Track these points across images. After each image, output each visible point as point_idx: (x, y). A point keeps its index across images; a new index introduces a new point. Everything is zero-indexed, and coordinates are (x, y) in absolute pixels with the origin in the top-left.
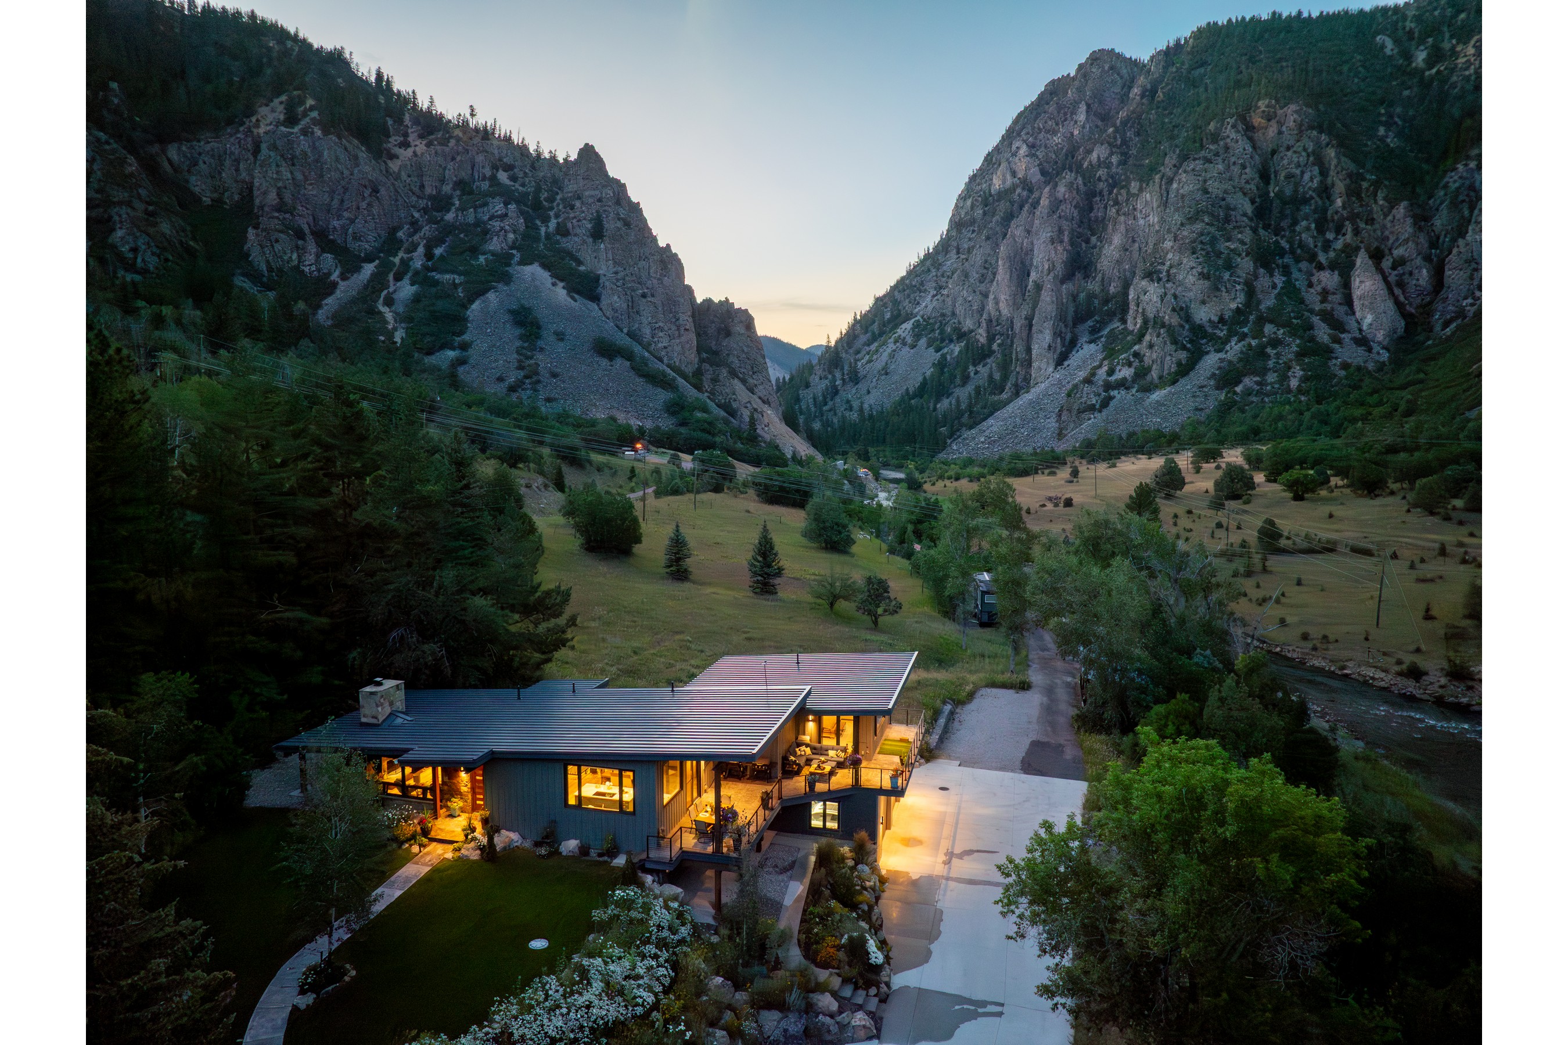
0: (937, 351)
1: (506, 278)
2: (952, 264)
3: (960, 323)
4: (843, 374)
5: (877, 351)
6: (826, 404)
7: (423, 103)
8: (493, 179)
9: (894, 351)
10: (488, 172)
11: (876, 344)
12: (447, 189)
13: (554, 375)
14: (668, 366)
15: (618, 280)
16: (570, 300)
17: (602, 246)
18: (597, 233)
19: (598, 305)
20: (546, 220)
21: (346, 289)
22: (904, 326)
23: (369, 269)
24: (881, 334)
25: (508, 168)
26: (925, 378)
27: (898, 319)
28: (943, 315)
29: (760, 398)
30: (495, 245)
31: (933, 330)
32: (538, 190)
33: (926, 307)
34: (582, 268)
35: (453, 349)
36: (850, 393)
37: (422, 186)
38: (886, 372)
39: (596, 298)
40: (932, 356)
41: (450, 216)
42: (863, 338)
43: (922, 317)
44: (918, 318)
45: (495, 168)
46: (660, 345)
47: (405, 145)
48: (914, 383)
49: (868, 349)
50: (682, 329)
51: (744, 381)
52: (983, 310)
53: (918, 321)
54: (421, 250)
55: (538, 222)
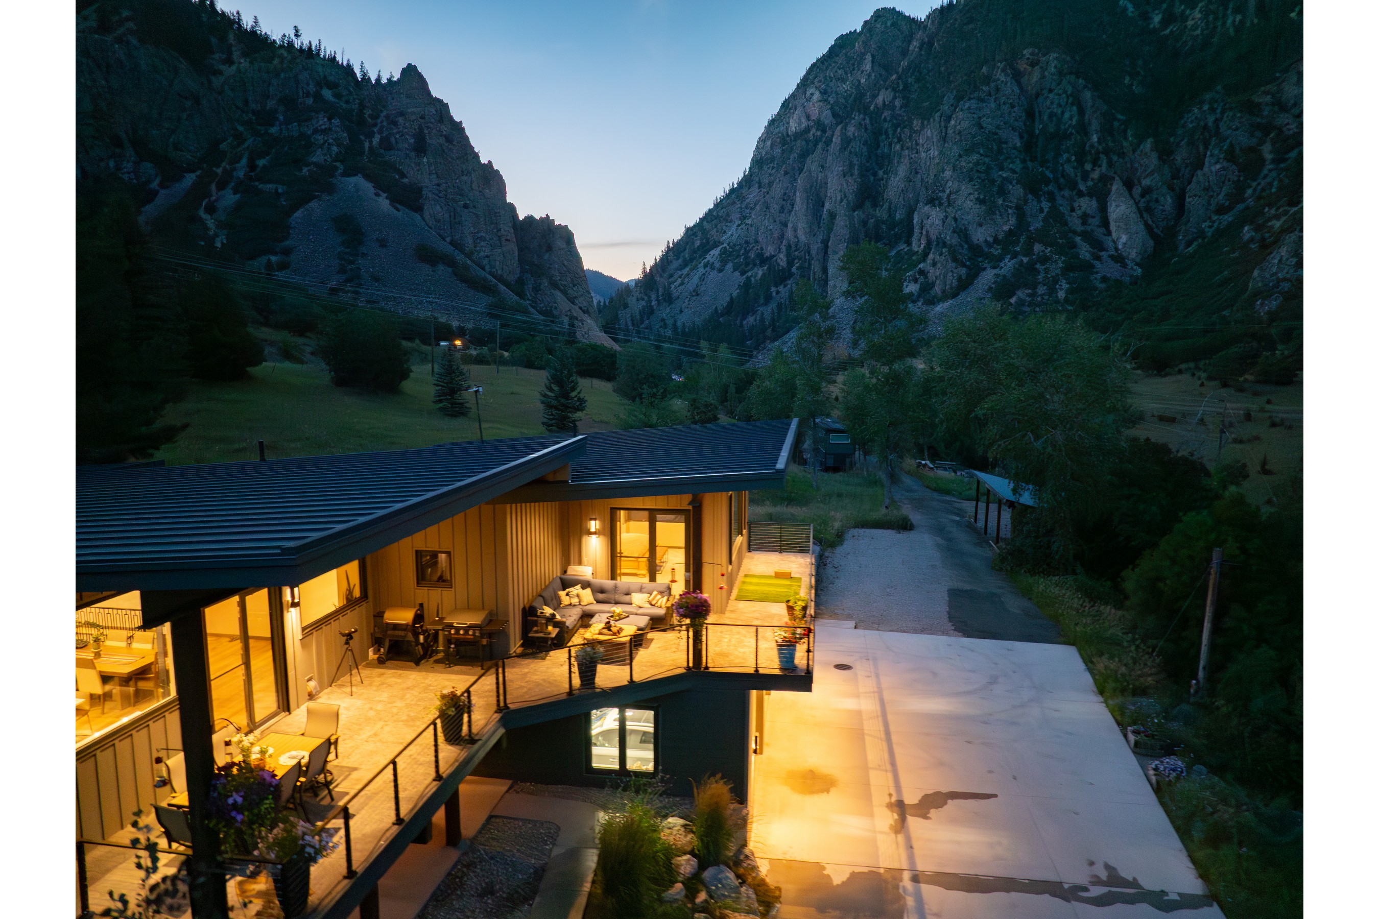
0: (742, 274)
1: (330, 189)
2: (754, 197)
3: (762, 249)
4: (658, 296)
5: (688, 275)
6: (642, 322)
7: (247, 22)
8: (318, 96)
9: (704, 274)
10: (312, 88)
11: (687, 269)
12: (271, 104)
13: (376, 279)
14: (491, 273)
15: (440, 192)
16: (392, 209)
17: (425, 160)
18: (420, 148)
19: (422, 216)
20: (370, 136)
21: (167, 197)
22: (712, 252)
23: (190, 179)
24: (691, 260)
25: (332, 86)
26: (732, 298)
27: (706, 247)
28: (747, 242)
29: (581, 308)
30: (318, 157)
31: (738, 256)
32: (362, 106)
33: (732, 235)
34: (405, 180)
35: (275, 254)
36: (664, 312)
37: (246, 102)
38: (696, 293)
39: (419, 209)
40: (738, 279)
41: (274, 130)
42: (676, 264)
43: (728, 244)
44: (725, 245)
45: (319, 85)
46: (482, 254)
47: (230, 61)
48: (723, 301)
49: (680, 273)
50: (503, 239)
51: (565, 293)
52: (783, 237)
53: (725, 247)
54: (244, 161)
55: (362, 137)
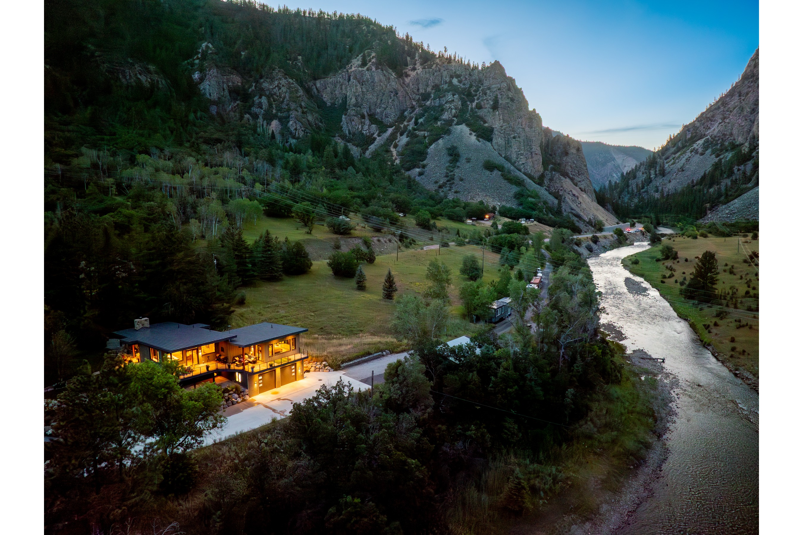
0: (716, 157)
1: (448, 132)
2: (735, 103)
3: (734, 140)
4: (656, 171)
5: (679, 157)
6: (643, 188)
7: (425, 47)
8: (450, 83)
9: (689, 157)
10: (448, 79)
11: (679, 153)
12: (429, 89)
13: (461, 180)
14: (525, 174)
15: (502, 130)
16: (477, 141)
17: (497, 113)
18: (495, 107)
19: (491, 143)
20: (472, 101)
21: (379, 141)
22: (698, 142)
23: (390, 130)
24: (683, 147)
25: (458, 76)
26: (705, 173)
27: (693, 140)
28: (724, 135)
29: (580, 188)
30: (446, 116)
31: (717, 144)
32: (471, 86)
33: (714, 130)
34: (486, 125)
35: (419, 168)
36: (658, 182)
37: (418, 90)
38: (682, 170)
39: (490, 140)
40: (714, 159)
41: (428, 103)
42: (673, 150)
43: (711, 137)
44: (709, 137)
45: (452, 77)
46: (520, 163)
47: (414, 69)
48: (697, 177)
49: (674, 156)
50: (534, 154)
51: (572, 179)
52: (750, 131)
53: (708, 139)
54: (413, 120)
55: (468, 103)
